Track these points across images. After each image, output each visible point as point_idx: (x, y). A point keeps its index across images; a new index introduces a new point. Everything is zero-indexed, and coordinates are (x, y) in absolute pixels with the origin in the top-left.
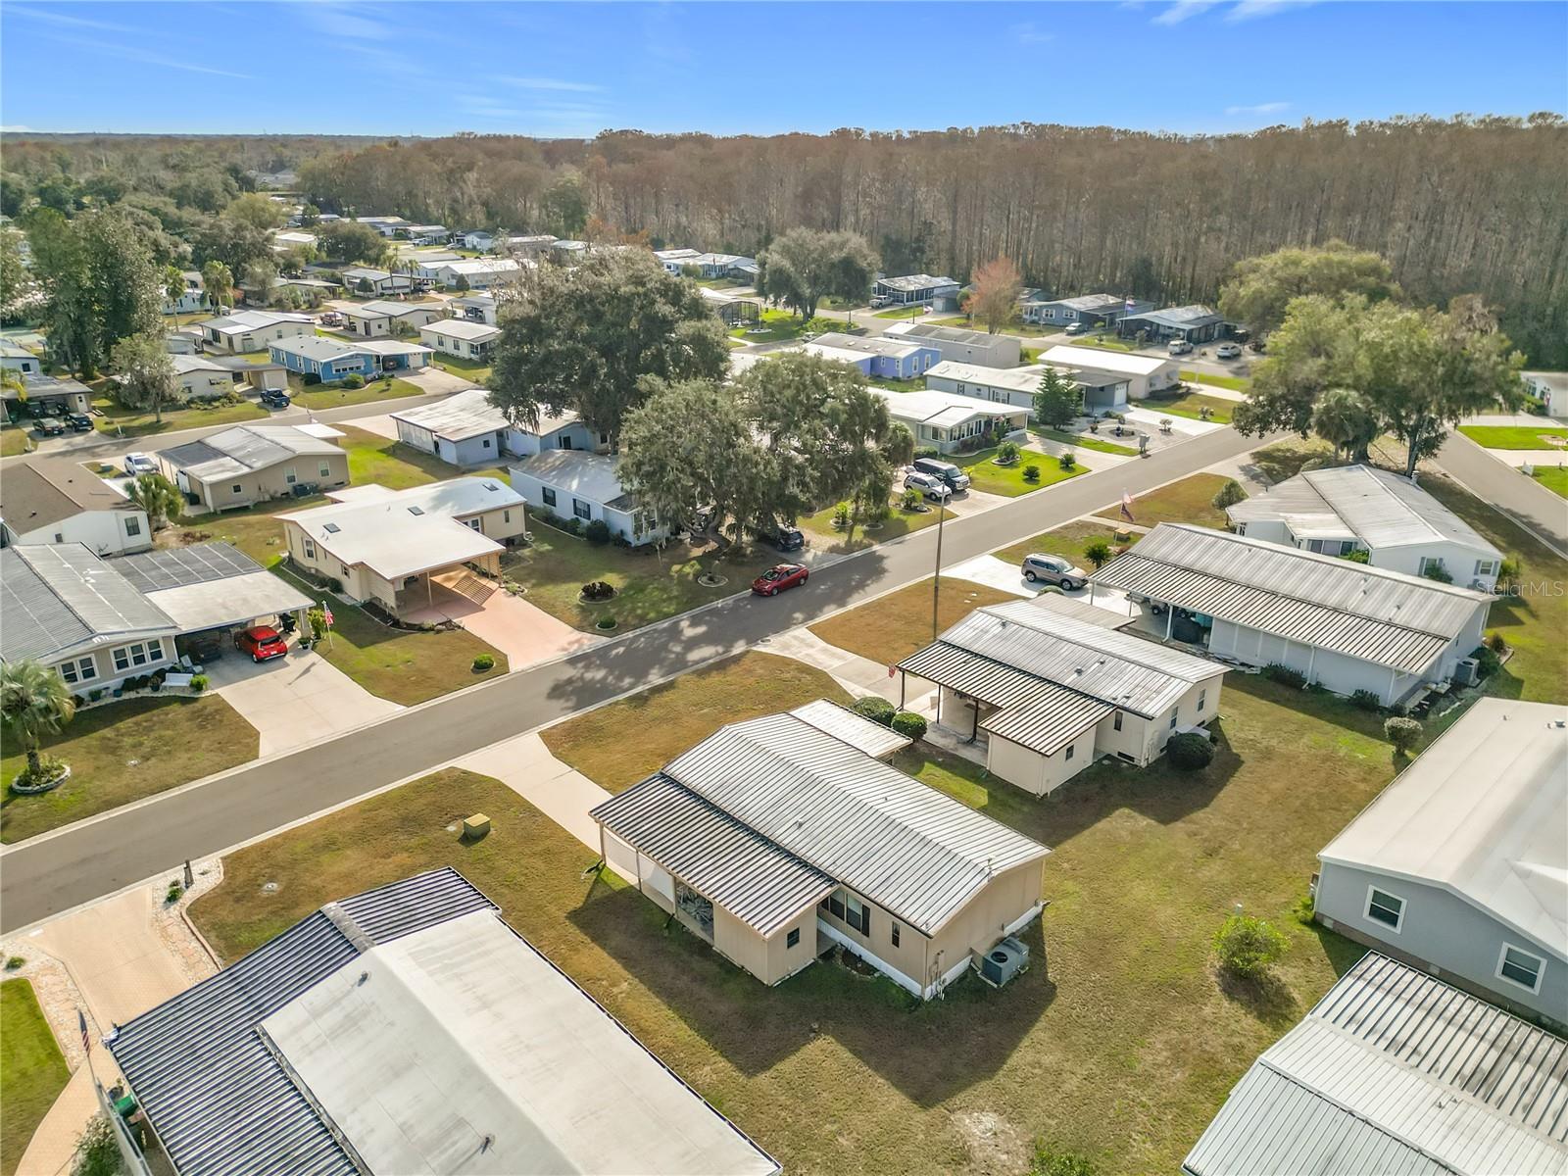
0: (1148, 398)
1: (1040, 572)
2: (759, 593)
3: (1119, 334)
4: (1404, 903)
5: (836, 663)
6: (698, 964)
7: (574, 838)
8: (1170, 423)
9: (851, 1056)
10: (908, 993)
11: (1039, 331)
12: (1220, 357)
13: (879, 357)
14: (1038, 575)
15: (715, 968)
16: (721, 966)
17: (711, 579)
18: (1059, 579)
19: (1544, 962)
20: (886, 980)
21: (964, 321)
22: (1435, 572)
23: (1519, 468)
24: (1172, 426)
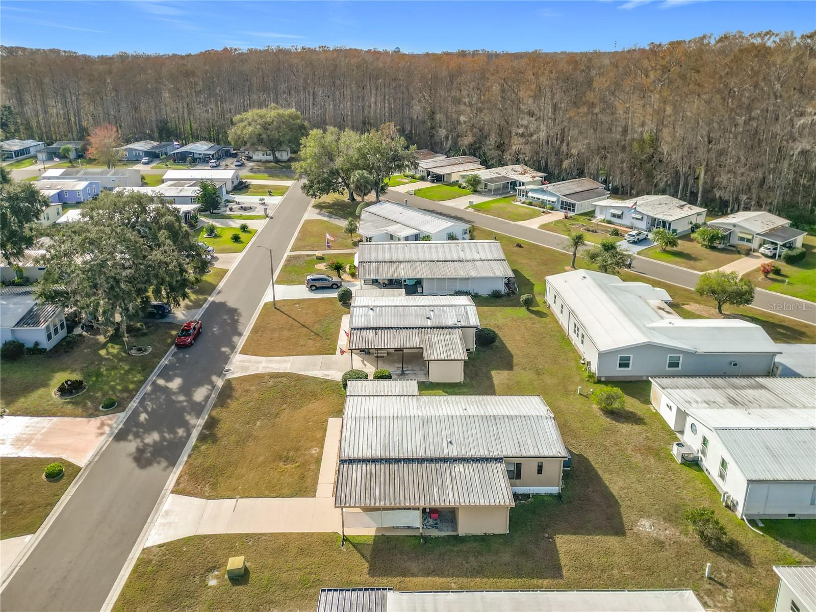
0: (233, 190)
1: (318, 284)
2: (182, 346)
3: (174, 161)
4: (632, 356)
5: (289, 365)
6: (464, 547)
7: (303, 534)
8: (263, 199)
9: (575, 536)
10: (551, 495)
11: (124, 165)
12: (236, 166)
13: (62, 192)
14: (318, 286)
15: (475, 545)
16: (475, 541)
17: (140, 350)
18: (330, 285)
19: (681, 356)
20: (536, 496)
21: (70, 165)
22: (452, 237)
23: (407, 192)
24: (265, 201)
